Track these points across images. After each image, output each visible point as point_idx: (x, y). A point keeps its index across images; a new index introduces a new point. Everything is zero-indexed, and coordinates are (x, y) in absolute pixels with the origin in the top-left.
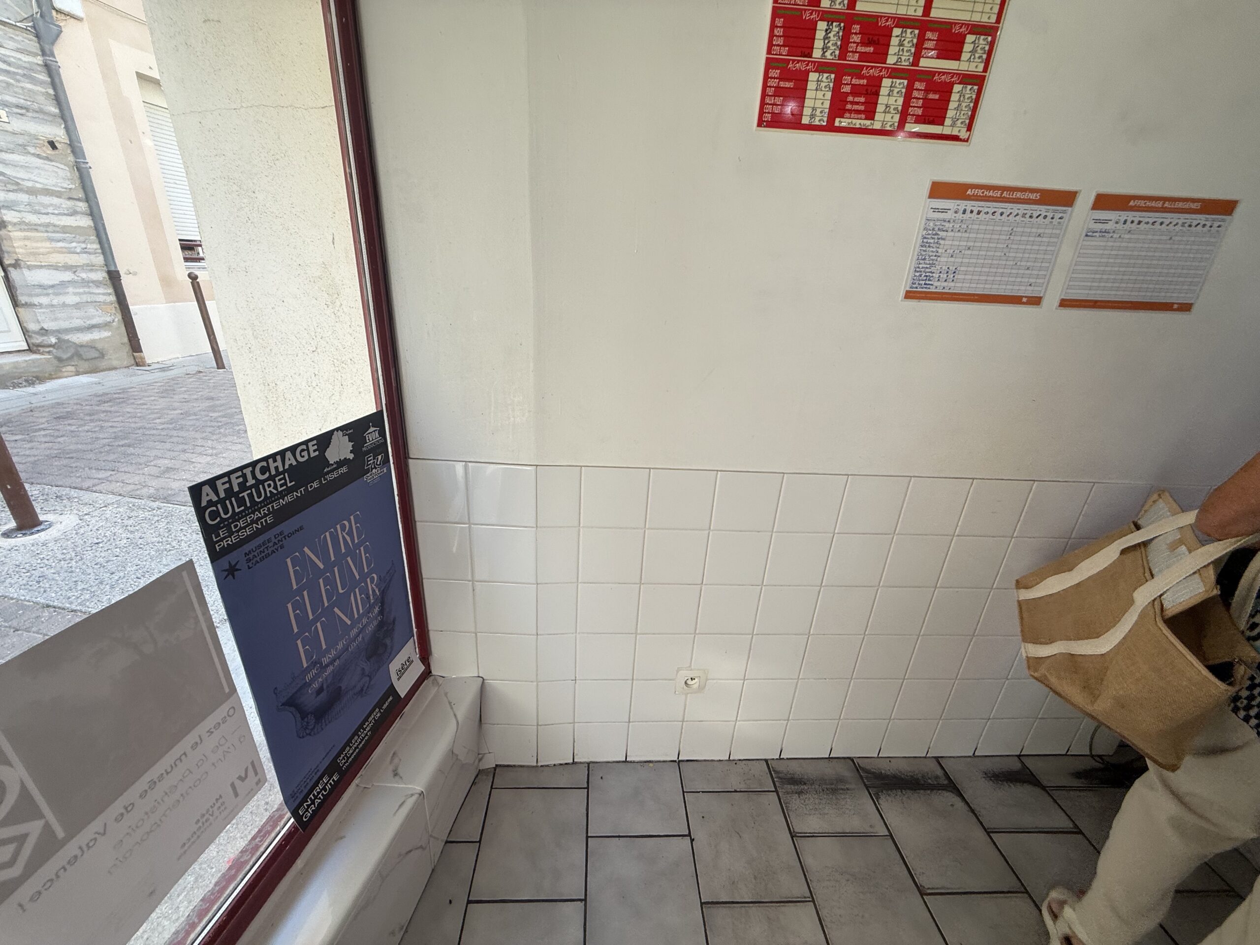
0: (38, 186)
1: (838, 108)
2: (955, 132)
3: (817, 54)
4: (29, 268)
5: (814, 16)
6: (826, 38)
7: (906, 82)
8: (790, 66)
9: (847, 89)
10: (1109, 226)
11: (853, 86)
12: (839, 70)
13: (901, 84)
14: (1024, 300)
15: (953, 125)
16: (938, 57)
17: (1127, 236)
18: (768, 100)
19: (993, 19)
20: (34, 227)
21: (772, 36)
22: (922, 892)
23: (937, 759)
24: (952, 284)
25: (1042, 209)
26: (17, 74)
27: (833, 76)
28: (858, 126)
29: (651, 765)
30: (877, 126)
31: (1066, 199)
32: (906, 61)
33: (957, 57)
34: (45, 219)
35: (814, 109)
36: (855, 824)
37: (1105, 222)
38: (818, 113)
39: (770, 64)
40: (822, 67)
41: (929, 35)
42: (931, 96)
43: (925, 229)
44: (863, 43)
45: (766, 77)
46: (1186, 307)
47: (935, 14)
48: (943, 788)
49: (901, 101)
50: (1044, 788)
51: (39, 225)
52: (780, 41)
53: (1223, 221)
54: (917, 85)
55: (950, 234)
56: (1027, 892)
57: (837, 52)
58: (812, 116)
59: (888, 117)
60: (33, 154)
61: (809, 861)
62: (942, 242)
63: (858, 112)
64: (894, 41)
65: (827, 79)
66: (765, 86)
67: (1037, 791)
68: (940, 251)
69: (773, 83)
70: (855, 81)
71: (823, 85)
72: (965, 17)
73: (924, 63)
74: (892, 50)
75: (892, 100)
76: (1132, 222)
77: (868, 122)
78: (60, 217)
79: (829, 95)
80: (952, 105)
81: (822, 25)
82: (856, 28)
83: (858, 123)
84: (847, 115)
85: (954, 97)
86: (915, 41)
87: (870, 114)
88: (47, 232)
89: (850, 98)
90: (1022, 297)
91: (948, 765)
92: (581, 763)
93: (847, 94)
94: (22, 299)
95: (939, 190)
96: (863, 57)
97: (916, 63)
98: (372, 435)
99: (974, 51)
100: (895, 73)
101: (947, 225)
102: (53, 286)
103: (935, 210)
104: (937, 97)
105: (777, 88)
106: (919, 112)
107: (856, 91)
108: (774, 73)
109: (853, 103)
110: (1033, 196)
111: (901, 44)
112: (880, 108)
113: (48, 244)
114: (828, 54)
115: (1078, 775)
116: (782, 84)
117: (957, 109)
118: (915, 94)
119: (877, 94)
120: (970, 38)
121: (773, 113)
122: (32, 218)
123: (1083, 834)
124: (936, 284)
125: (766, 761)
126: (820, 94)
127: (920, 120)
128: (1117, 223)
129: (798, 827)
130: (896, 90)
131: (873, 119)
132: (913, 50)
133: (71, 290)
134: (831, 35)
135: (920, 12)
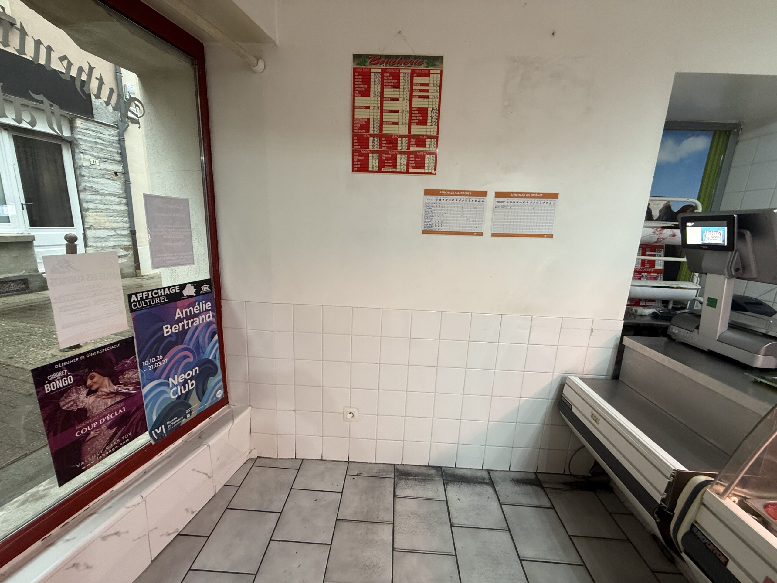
0: (106, 192)
1: (382, 165)
2: (430, 171)
3: (371, 148)
4: (95, 229)
5: (368, 136)
6: (373, 142)
7: (406, 155)
8: (361, 152)
9: (384, 158)
10: (505, 204)
11: (386, 157)
12: (380, 153)
13: (405, 156)
14: (475, 234)
15: (428, 169)
16: (417, 147)
17: (513, 208)
18: (355, 163)
19: (436, 133)
20: (101, 210)
21: (353, 143)
22: (452, 525)
23: (488, 471)
24: (441, 228)
25: (474, 198)
26: (106, 145)
27: (378, 154)
28: (391, 171)
29: (334, 462)
30: (398, 170)
31: (483, 194)
32: (405, 148)
33: (424, 146)
34: (106, 207)
35: (372, 165)
36: (430, 494)
37: (503, 202)
38: (374, 167)
39: (354, 152)
40: (373, 152)
41: (412, 140)
42: (417, 159)
43: (425, 206)
44: (387, 143)
45: (353, 156)
46: (551, 236)
47: (412, 133)
48: (486, 483)
49: (406, 162)
50: (543, 488)
51: (104, 210)
52: (357, 144)
53: (555, 201)
54: (411, 156)
55: (436, 208)
56: (509, 530)
57: (378, 147)
58: (372, 168)
59: (402, 167)
60: (107, 178)
61: (398, 507)
62: (433, 211)
63: (389, 166)
64: (399, 142)
65: (376, 156)
66: (353, 159)
67: (540, 488)
68: (433, 215)
69: (356, 157)
70: (386, 156)
71: (375, 157)
72: (425, 133)
73: (412, 149)
74: (399, 145)
75: (402, 162)
76: (514, 202)
77: (394, 170)
78: (113, 206)
79: (378, 161)
80: (426, 162)
81: (371, 139)
82: (384, 139)
83: (390, 170)
84: (386, 167)
85: (427, 159)
86: (407, 142)
87: (395, 166)
88: (106, 212)
89: (386, 161)
90: (474, 233)
91: (493, 475)
92: (299, 459)
93: (384, 160)
94: (89, 244)
95: (428, 192)
96: (388, 148)
97: (409, 148)
98: (205, 288)
99: (430, 144)
100: (401, 152)
101: (434, 205)
102: (104, 238)
103: (428, 199)
104: (419, 160)
105: (358, 159)
106: (414, 165)
107: (388, 159)
108: (355, 154)
109: (387, 163)
110: (468, 193)
111: (402, 143)
112: (398, 164)
113: (105, 218)
114: (375, 147)
115: (565, 484)
116: (359, 158)
117: (428, 163)
118: (411, 159)
119: (396, 160)
120: (428, 140)
121: (357, 168)
122: (101, 206)
123: (555, 510)
124: (434, 227)
125: (395, 465)
126: (374, 161)
127: (414, 168)
128: (507, 202)
129: (398, 493)
130: (403, 158)
131: (396, 168)
132: (407, 145)
133: (112, 239)
134: (375, 141)
135: (407, 133)
